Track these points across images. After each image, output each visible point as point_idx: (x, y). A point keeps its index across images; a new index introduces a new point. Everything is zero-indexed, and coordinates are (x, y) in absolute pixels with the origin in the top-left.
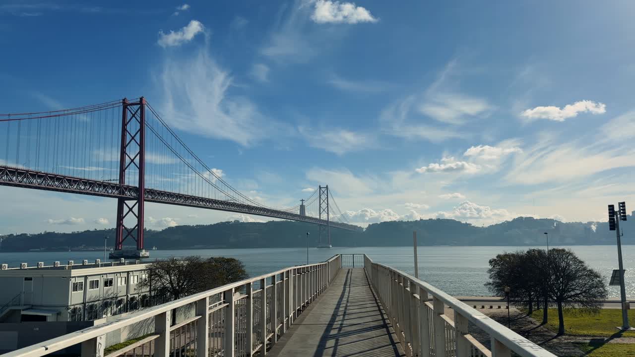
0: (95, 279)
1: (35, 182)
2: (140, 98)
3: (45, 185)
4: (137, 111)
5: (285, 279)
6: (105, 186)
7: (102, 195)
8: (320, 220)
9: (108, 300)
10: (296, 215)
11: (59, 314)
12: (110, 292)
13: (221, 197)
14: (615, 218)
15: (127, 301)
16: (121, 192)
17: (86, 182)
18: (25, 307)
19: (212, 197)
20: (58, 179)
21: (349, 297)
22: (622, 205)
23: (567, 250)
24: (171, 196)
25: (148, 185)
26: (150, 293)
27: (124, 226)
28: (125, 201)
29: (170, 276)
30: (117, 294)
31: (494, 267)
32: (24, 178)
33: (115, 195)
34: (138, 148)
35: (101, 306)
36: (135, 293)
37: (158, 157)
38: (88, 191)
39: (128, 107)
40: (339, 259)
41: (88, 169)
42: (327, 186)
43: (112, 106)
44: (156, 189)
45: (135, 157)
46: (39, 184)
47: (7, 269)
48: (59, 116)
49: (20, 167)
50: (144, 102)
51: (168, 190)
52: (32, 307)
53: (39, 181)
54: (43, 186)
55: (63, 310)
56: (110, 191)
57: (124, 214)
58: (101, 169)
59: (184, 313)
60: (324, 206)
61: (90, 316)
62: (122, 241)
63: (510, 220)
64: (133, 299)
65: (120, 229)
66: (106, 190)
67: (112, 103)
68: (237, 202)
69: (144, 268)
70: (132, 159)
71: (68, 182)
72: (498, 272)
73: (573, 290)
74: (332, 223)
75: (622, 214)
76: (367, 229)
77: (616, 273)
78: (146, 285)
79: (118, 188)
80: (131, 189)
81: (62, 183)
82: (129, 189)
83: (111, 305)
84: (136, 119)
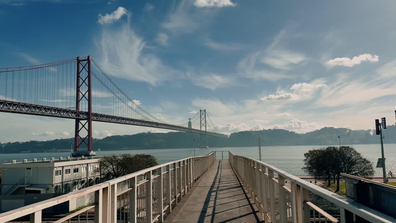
0: (68, 168)
1: (24, 109)
2: (88, 57)
3: (30, 112)
4: (86, 65)
5: (189, 163)
6: (67, 112)
7: (65, 117)
8: (200, 131)
9: (76, 181)
10: (186, 128)
11: (48, 189)
12: (77, 176)
13: (139, 117)
14: (379, 127)
15: (87, 181)
16: (77, 115)
17: (56, 110)
18: (28, 185)
19: (134, 117)
20: (38, 108)
21: (221, 174)
22: (384, 119)
23: (350, 147)
24: (109, 117)
25: (93, 111)
26: (101, 176)
27: (80, 137)
28: (80, 121)
29: (112, 166)
30: (81, 177)
31: (307, 158)
32: (17, 107)
33: (74, 117)
34: (87, 88)
35: (72, 184)
36: (92, 176)
37: (100, 93)
38: (57, 115)
39: (80, 62)
40: (214, 154)
41: (56, 101)
42: (205, 110)
43: (70, 62)
44: (98, 113)
45: (86, 93)
46: (26, 111)
47: (15, 163)
48: (38, 68)
49: (15, 100)
50: (90, 59)
51: (106, 114)
52: (32, 186)
53: (26, 109)
54: (29, 112)
55: (50, 187)
56: (70, 115)
57: (79, 129)
58: (64, 101)
59: (122, 188)
60: (203, 122)
61: (66, 190)
62: (79, 146)
63: (319, 129)
64: (90, 180)
65: (77, 137)
66: (68, 114)
67: (70, 60)
68: (149, 121)
69: (97, 161)
70: (84, 94)
71: (45, 110)
72: (310, 161)
73: (354, 171)
74: (208, 132)
75: (384, 125)
76: (230, 136)
77: (380, 160)
78: (98, 171)
79: (75, 113)
80: (83, 113)
81: (41, 110)
82: (82, 113)
83: (78, 183)
84: (86, 70)
